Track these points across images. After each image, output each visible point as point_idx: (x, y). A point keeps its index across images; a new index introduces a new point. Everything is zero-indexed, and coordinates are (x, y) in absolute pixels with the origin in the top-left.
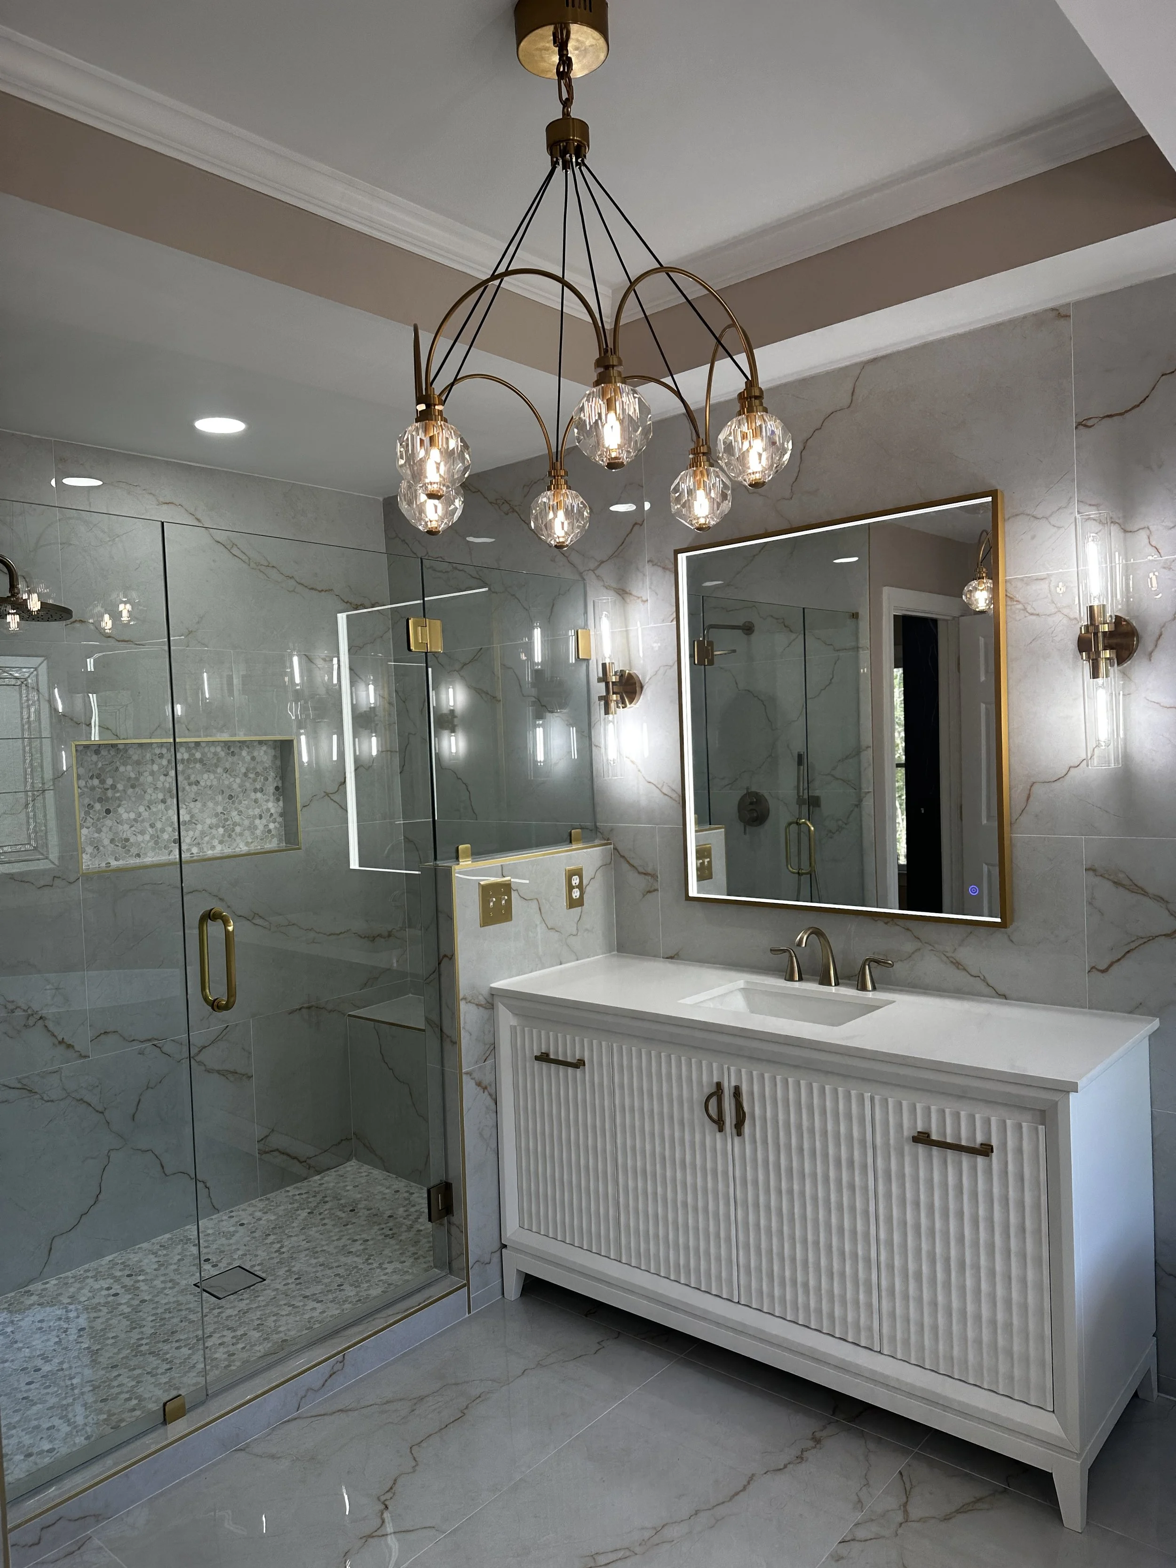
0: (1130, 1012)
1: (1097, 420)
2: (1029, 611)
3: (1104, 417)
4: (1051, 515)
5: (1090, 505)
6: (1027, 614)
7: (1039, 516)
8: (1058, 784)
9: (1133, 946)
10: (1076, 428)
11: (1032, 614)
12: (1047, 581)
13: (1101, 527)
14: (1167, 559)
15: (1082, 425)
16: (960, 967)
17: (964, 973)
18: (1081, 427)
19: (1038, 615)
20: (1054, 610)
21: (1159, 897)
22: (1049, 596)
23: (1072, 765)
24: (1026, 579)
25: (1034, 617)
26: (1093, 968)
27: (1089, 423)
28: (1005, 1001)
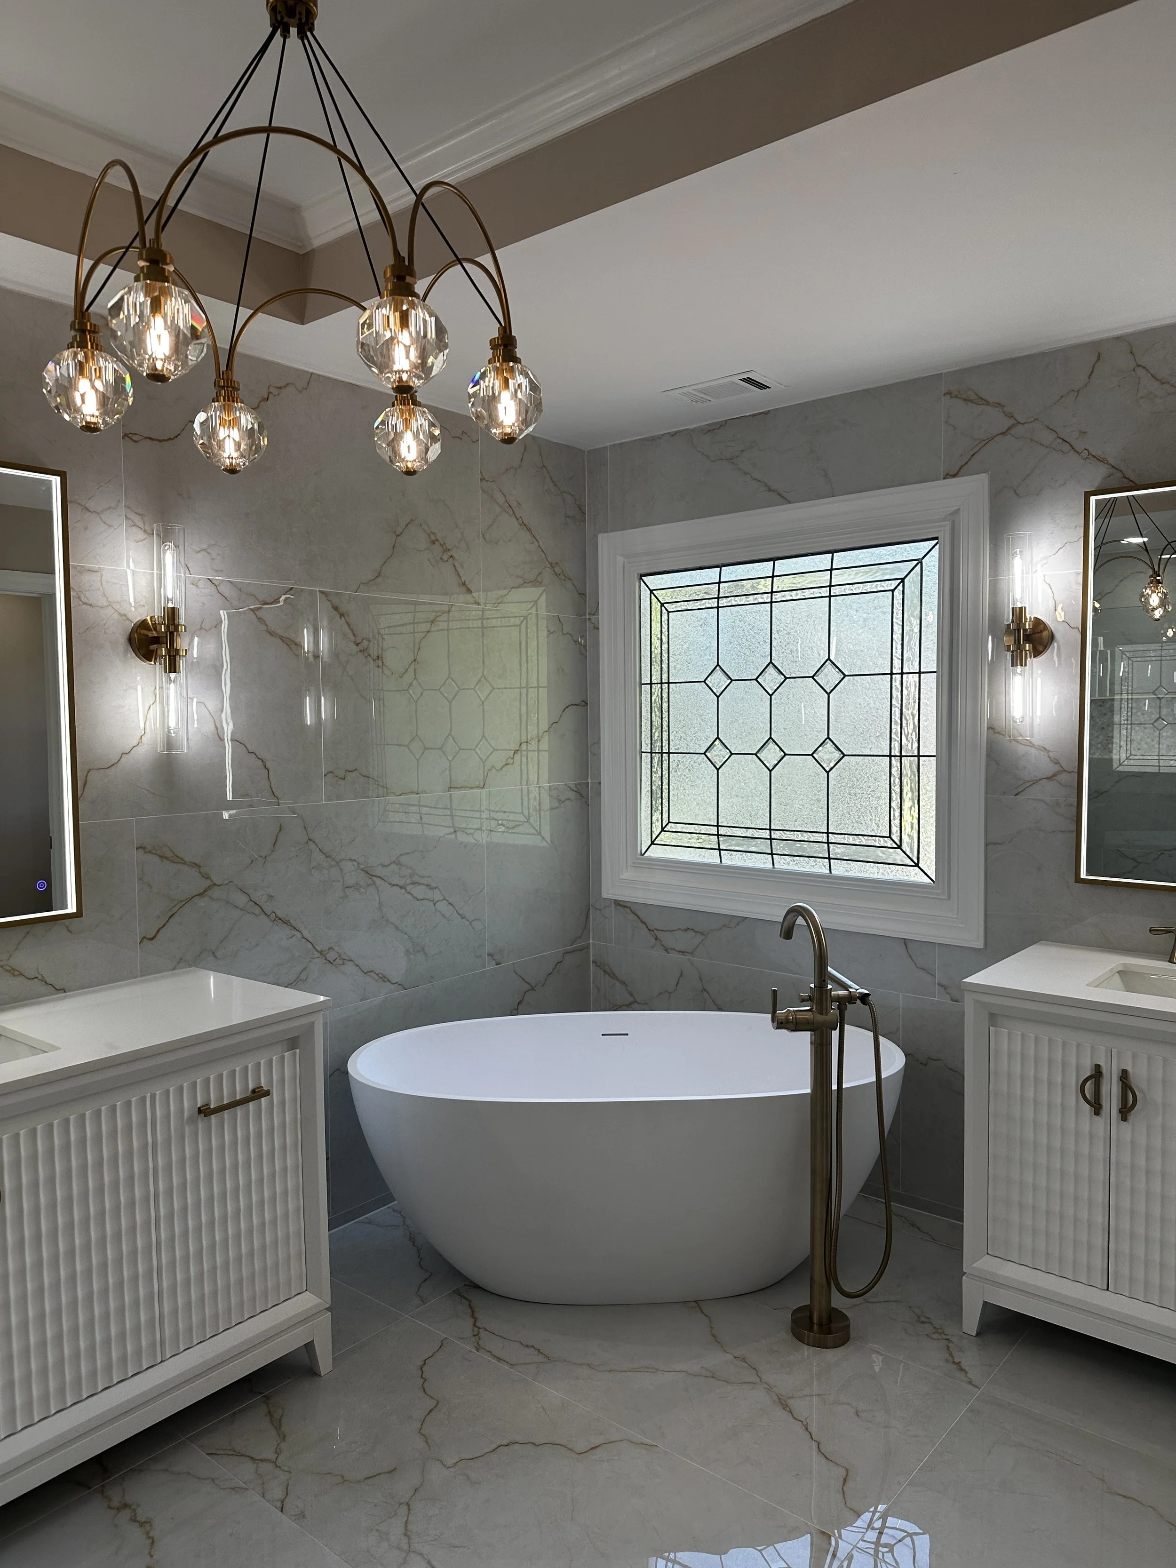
0: (174, 969)
1: (141, 438)
2: (83, 601)
3: (146, 438)
4: (102, 512)
5: (136, 513)
6: (81, 603)
7: (91, 509)
8: (112, 769)
9: (175, 910)
10: (123, 438)
11: (85, 604)
12: (99, 574)
13: (146, 536)
14: (194, 578)
15: (129, 437)
16: (16, 973)
17: (21, 979)
18: (126, 438)
19: (91, 605)
20: (106, 604)
21: (194, 863)
22: (101, 589)
23: (124, 752)
24: (78, 567)
25: (88, 607)
26: (144, 938)
27: (135, 438)
28: (64, 994)
